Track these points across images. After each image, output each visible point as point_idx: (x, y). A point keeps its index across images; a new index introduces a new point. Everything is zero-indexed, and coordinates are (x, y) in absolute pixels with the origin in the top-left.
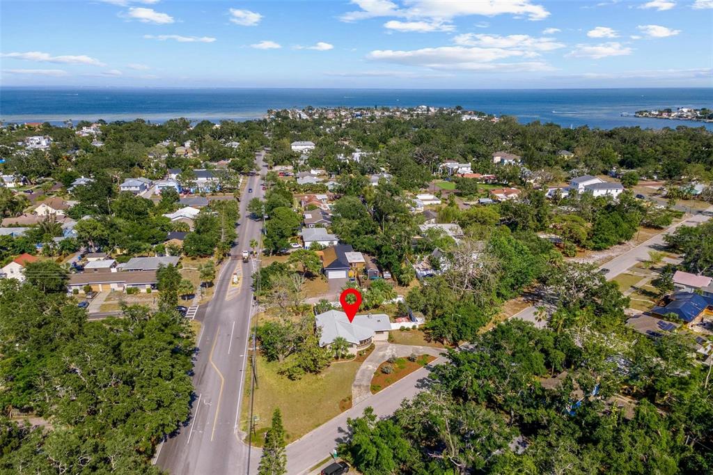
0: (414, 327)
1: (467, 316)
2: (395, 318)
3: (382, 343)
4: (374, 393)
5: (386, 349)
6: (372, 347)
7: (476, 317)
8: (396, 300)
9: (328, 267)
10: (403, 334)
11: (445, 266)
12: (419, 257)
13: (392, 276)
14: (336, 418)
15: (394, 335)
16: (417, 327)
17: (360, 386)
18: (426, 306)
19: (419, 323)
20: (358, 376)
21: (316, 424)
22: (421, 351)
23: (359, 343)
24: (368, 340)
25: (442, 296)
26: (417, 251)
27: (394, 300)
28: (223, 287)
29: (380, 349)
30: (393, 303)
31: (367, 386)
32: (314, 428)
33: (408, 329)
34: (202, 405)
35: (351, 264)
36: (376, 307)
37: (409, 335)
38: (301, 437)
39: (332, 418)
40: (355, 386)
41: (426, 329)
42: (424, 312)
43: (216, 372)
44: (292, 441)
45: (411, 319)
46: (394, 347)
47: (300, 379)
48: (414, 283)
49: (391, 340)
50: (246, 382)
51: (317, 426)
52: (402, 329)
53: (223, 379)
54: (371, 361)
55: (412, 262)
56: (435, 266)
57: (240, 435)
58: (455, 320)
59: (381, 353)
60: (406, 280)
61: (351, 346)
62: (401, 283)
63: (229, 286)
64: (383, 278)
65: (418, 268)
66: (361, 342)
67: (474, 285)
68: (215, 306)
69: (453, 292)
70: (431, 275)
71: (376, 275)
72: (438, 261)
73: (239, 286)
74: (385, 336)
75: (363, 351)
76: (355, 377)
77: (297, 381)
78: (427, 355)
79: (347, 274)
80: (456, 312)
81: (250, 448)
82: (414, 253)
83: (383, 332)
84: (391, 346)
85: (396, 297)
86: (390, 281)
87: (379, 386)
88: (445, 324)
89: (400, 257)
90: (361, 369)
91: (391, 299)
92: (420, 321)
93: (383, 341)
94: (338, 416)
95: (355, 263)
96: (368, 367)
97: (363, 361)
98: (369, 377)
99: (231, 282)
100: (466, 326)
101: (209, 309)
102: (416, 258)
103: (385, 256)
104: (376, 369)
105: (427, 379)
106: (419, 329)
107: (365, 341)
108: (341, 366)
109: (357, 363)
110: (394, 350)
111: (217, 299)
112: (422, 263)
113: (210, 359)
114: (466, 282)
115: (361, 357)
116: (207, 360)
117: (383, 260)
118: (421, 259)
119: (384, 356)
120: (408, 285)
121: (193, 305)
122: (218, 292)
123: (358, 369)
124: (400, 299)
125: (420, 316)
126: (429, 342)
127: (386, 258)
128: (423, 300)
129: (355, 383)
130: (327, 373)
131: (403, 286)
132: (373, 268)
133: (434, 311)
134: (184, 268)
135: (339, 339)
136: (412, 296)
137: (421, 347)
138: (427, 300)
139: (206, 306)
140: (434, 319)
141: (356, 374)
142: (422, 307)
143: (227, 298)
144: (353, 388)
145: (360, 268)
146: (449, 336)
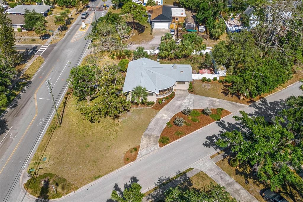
0: (215, 79)
1: (268, 75)
2: (200, 68)
3: (182, 92)
4: (161, 146)
5: (184, 99)
6: (172, 96)
7: (277, 75)
8: (204, 52)
9: (154, 19)
10: (204, 84)
11: (254, 22)
12: (232, 15)
13: (206, 30)
14: (117, 171)
15: (195, 85)
16: (218, 79)
17: (150, 136)
18: (229, 60)
19: (220, 75)
20: (151, 125)
21: (96, 175)
22: (216, 104)
23: (158, 93)
24: (168, 89)
25: (247, 52)
26: (232, 9)
27: (203, 51)
28: (73, 31)
29: (179, 98)
30: (201, 55)
31: (157, 137)
32: (92, 180)
33: (209, 81)
34: (8, 139)
35: (174, 18)
36: (185, 56)
37: (209, 86)
38: (77, 188)
39: (113, 170)
40: (146, 136)
41: (226, 81)
42: (227, 66)
43: (34, 106)
44: (67, 194)
45: (213, 70)
46: (193, 97)
47: (99, 122)
48: (224, 37)
49: (191, 90)
50: (54, 118)
51: (96, 178)
52: (204, 80)
53: (37, 114)
54: (167, 110)
55: (226, 19)
56: (245, 22)
57: (24, 177)
58: (256, 77)
59: (179, 103)
60: (217, 34)
61: (151, 94)
62: (212, 37)
63: (78, 31)
64: (198, 31)
65: (230, 24)
66: (162, 91)
67: (281, 42)
68: (61, 46)
69: (258, 48)
70: (239, 31)
71: (192, 28)
72: (248, 19)
73: (84, 31)
74: (186, 86)
75: (162, 99)
76: (148, 125)
77: (96, 123)
78: (222, 110)
79: (170, 26)
80: (258, 70)
81: (25, 195)
82: (229, 11)
83: (184, 82)
84: (190, 96)
85: (204, 49)
86: (203, 34)
87: (168, 139)
88: (244, 81)
89: (215, 14)
90: (155, 118)
91: (200, 50)
92: (222, 73)
93: (184, 90)
94: (120, 169)
95: (177, 17)
96: (163, 116)
97: (160, 110)
98: (162, 126)
99: (80, 28)
100: (266, 85)
101: (56, 48)
102: (230, 15)
103: (202, 11)
104: (170, 119)
105: (216, 137)
106: (219, 81)
107: (165, 90)
108: (139, 112)
109: (154, 111)
110: (192, 100)
111: (64, 41)
112: (234, 20)
113: (36, 92)
114: (273, 39)
115: (159, 105)
116: (32, 94)
117: (200, 16)
118: (234, 17)
119: (180, 106)
120: (218, 39)
121: (46, 44)
122: (69, 34)
123: (154, 117)
124: (208, 51)
125: (222, 69)
126: (226, 95)
127: (203, 14)
128: (227, 54)
129: (147, 132)
130: (125, 118)
131: (214, 39)
132: (191, 22)
133: (236, 65)
134: (53, 15)
135: (139, 88)
136: (218, 51)
137: (217, 100)
138: (231, 55)
139: (55, 45)
140: (235, 73)
141: (150, 122)
142: (225, 61)
143: (72, 41)
144: (143, 137)
145: (181, 21)
146: (247, 93)
